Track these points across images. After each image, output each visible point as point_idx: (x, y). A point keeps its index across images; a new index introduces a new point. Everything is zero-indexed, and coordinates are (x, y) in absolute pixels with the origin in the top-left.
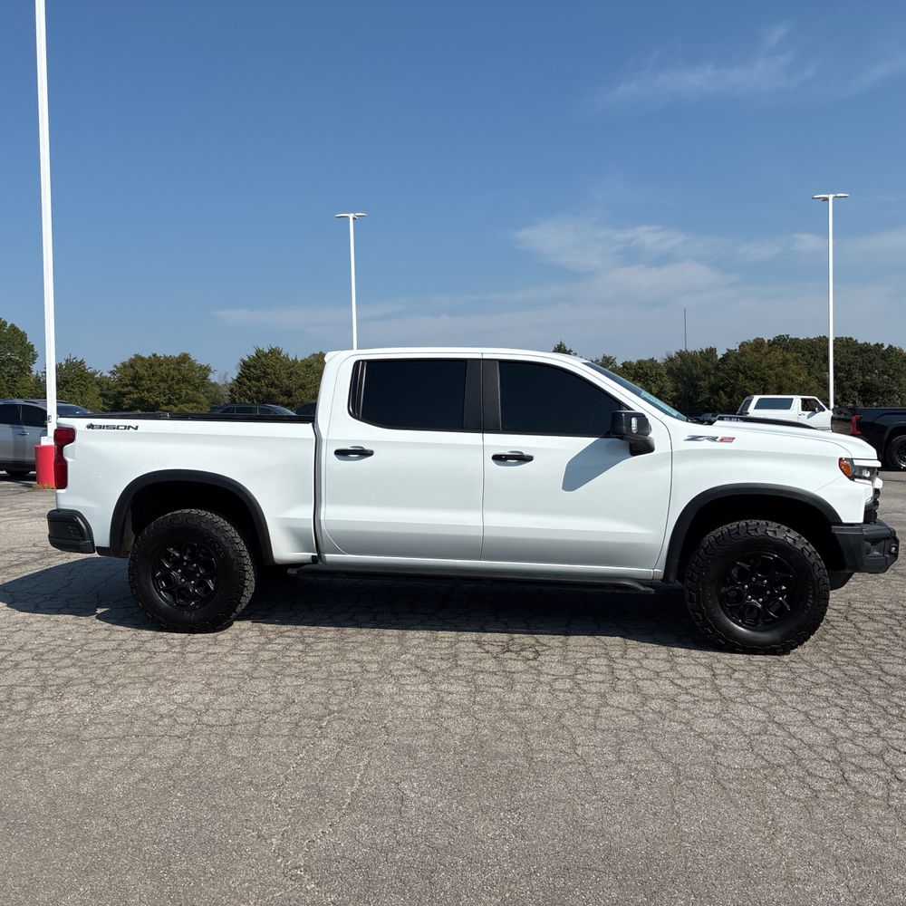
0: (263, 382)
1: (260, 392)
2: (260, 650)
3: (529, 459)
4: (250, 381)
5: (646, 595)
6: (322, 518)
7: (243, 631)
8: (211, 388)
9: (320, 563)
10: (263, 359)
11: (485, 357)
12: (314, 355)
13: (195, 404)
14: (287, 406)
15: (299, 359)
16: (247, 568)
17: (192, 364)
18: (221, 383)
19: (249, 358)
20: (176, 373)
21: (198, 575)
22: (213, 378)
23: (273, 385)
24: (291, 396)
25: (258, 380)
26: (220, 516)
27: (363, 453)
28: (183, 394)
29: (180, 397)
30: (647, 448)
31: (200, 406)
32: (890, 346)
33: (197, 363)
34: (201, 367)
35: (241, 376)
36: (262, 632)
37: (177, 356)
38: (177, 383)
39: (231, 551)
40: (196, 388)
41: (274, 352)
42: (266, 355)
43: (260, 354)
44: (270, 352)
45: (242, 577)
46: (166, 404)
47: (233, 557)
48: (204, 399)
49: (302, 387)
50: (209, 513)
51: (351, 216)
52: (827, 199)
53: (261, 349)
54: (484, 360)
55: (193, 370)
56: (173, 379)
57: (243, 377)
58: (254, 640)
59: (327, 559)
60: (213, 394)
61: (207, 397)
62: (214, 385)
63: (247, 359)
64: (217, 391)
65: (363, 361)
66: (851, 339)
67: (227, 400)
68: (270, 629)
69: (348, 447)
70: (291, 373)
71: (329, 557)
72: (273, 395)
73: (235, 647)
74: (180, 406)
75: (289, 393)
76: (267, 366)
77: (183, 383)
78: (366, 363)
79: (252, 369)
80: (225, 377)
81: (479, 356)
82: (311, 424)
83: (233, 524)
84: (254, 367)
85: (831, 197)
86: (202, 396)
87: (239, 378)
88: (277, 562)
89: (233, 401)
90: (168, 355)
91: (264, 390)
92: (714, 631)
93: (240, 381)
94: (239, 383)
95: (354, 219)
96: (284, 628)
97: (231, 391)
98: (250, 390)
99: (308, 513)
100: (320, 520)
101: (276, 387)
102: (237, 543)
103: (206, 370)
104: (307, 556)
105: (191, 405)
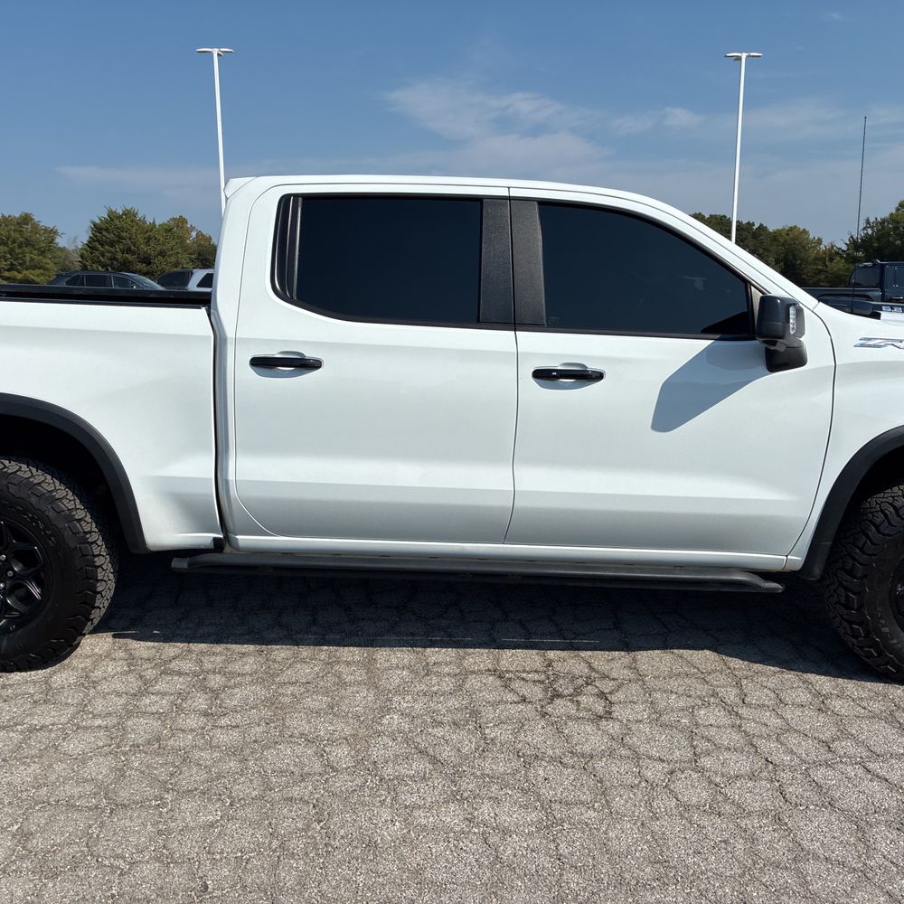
0: (118, 247)
1: (115, 259)
2: (129, 714)
3: (599, 376)
4: (102, 245)
5: (771, 595)
6: (231, 477)
7: (98, 659)
8: (59, 253)
9: (227, 549)
10: (117, 222)
11: (514, 193)
12: (174, 219)
13: (41, 271)
14: (145, 274)
15: (157, 223)
16: (98, 561)
17: (35, 226)
18: (71, 248)
19: (100, 219)
20: (17, 235)
21: (10, 573)
22: (61, 242)
23: (129, 250)
24: (150, 263)
25: (112, 244)
26: (46, 471)
27: (304, 365)
28: (28, 259)
29: (25, 263)
30: (795, 359)
31: (47, 273)
32: (761, 225)
33: (41, 224)
34: (46, 230)
35: (92, 240)
36: (131, 659)
37: (17, 215)
38: (20, 247)
39: (67, 534)
40: (42, 253)
41: (129, 214)
42: (119, 217)
43: (113, 216)
44: (124, 213)
45: (91, 578)
46: (8, 270)
47: (72, 545)
48: (51, 265)
49: (162, 254)
50: (24, 467)
51: (215, 51)
52: (739, 59)
53: (114, 210)
54: (510, 198)
55: (36, 233)
56: (14, 242)
57: (95, 241)
58: (119, 687)
59: (241, 544)
60: (61, 260)
61: (55, 263)
62: (63, 250)
63: (98, 221)
64: (67, 257)
65: (296, 196)
66: (725, 216)
67: (77, 267)
68: (145, 654)
69: (274, 352)
70: (149, 238)
71: (244, 540)
72: (129, 262)
73: (82, 708)
74: (25, 272)
75: (147, 261)
76: (122, 229)
77: (26, 246)
78: (300, 200)
79: (104, 233)
80: (74, 241)
81: (504, 193)
82: (203, 311)
83: (68, 485)
84: (107, 230)
85: (744, 56)
86: (49, 261)
87: (89, 242)
88: (152, 549)
89: (85, 268)
90: (7, 215)
91: (119, 256)
92: (880, 654)
93: (91, 246)
94: (90, 247)
95: (219, 55)
96: (171, 649)
97: (82, 256)
98: (103, 256)
99: (204, 467)
100: (227, 482)
101: (133, 253)
102: (79, 520)
103: (51, 233)
104: (205, 538)
105: (37, 271)
